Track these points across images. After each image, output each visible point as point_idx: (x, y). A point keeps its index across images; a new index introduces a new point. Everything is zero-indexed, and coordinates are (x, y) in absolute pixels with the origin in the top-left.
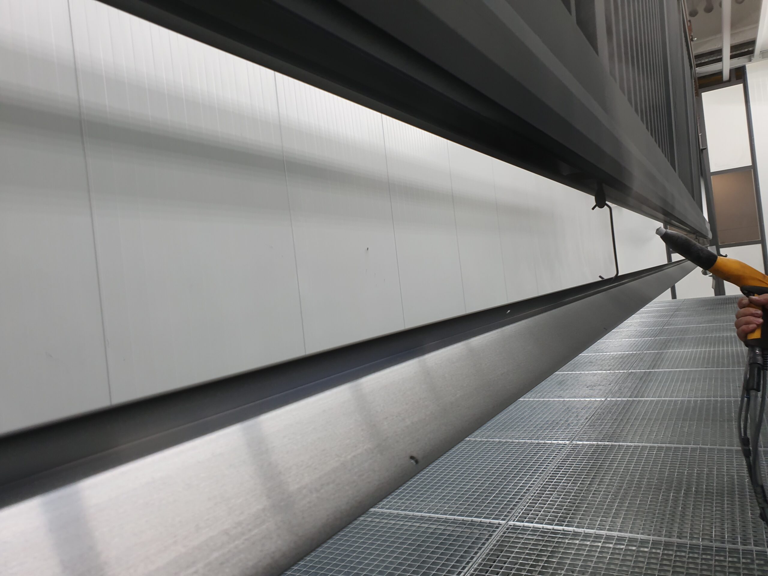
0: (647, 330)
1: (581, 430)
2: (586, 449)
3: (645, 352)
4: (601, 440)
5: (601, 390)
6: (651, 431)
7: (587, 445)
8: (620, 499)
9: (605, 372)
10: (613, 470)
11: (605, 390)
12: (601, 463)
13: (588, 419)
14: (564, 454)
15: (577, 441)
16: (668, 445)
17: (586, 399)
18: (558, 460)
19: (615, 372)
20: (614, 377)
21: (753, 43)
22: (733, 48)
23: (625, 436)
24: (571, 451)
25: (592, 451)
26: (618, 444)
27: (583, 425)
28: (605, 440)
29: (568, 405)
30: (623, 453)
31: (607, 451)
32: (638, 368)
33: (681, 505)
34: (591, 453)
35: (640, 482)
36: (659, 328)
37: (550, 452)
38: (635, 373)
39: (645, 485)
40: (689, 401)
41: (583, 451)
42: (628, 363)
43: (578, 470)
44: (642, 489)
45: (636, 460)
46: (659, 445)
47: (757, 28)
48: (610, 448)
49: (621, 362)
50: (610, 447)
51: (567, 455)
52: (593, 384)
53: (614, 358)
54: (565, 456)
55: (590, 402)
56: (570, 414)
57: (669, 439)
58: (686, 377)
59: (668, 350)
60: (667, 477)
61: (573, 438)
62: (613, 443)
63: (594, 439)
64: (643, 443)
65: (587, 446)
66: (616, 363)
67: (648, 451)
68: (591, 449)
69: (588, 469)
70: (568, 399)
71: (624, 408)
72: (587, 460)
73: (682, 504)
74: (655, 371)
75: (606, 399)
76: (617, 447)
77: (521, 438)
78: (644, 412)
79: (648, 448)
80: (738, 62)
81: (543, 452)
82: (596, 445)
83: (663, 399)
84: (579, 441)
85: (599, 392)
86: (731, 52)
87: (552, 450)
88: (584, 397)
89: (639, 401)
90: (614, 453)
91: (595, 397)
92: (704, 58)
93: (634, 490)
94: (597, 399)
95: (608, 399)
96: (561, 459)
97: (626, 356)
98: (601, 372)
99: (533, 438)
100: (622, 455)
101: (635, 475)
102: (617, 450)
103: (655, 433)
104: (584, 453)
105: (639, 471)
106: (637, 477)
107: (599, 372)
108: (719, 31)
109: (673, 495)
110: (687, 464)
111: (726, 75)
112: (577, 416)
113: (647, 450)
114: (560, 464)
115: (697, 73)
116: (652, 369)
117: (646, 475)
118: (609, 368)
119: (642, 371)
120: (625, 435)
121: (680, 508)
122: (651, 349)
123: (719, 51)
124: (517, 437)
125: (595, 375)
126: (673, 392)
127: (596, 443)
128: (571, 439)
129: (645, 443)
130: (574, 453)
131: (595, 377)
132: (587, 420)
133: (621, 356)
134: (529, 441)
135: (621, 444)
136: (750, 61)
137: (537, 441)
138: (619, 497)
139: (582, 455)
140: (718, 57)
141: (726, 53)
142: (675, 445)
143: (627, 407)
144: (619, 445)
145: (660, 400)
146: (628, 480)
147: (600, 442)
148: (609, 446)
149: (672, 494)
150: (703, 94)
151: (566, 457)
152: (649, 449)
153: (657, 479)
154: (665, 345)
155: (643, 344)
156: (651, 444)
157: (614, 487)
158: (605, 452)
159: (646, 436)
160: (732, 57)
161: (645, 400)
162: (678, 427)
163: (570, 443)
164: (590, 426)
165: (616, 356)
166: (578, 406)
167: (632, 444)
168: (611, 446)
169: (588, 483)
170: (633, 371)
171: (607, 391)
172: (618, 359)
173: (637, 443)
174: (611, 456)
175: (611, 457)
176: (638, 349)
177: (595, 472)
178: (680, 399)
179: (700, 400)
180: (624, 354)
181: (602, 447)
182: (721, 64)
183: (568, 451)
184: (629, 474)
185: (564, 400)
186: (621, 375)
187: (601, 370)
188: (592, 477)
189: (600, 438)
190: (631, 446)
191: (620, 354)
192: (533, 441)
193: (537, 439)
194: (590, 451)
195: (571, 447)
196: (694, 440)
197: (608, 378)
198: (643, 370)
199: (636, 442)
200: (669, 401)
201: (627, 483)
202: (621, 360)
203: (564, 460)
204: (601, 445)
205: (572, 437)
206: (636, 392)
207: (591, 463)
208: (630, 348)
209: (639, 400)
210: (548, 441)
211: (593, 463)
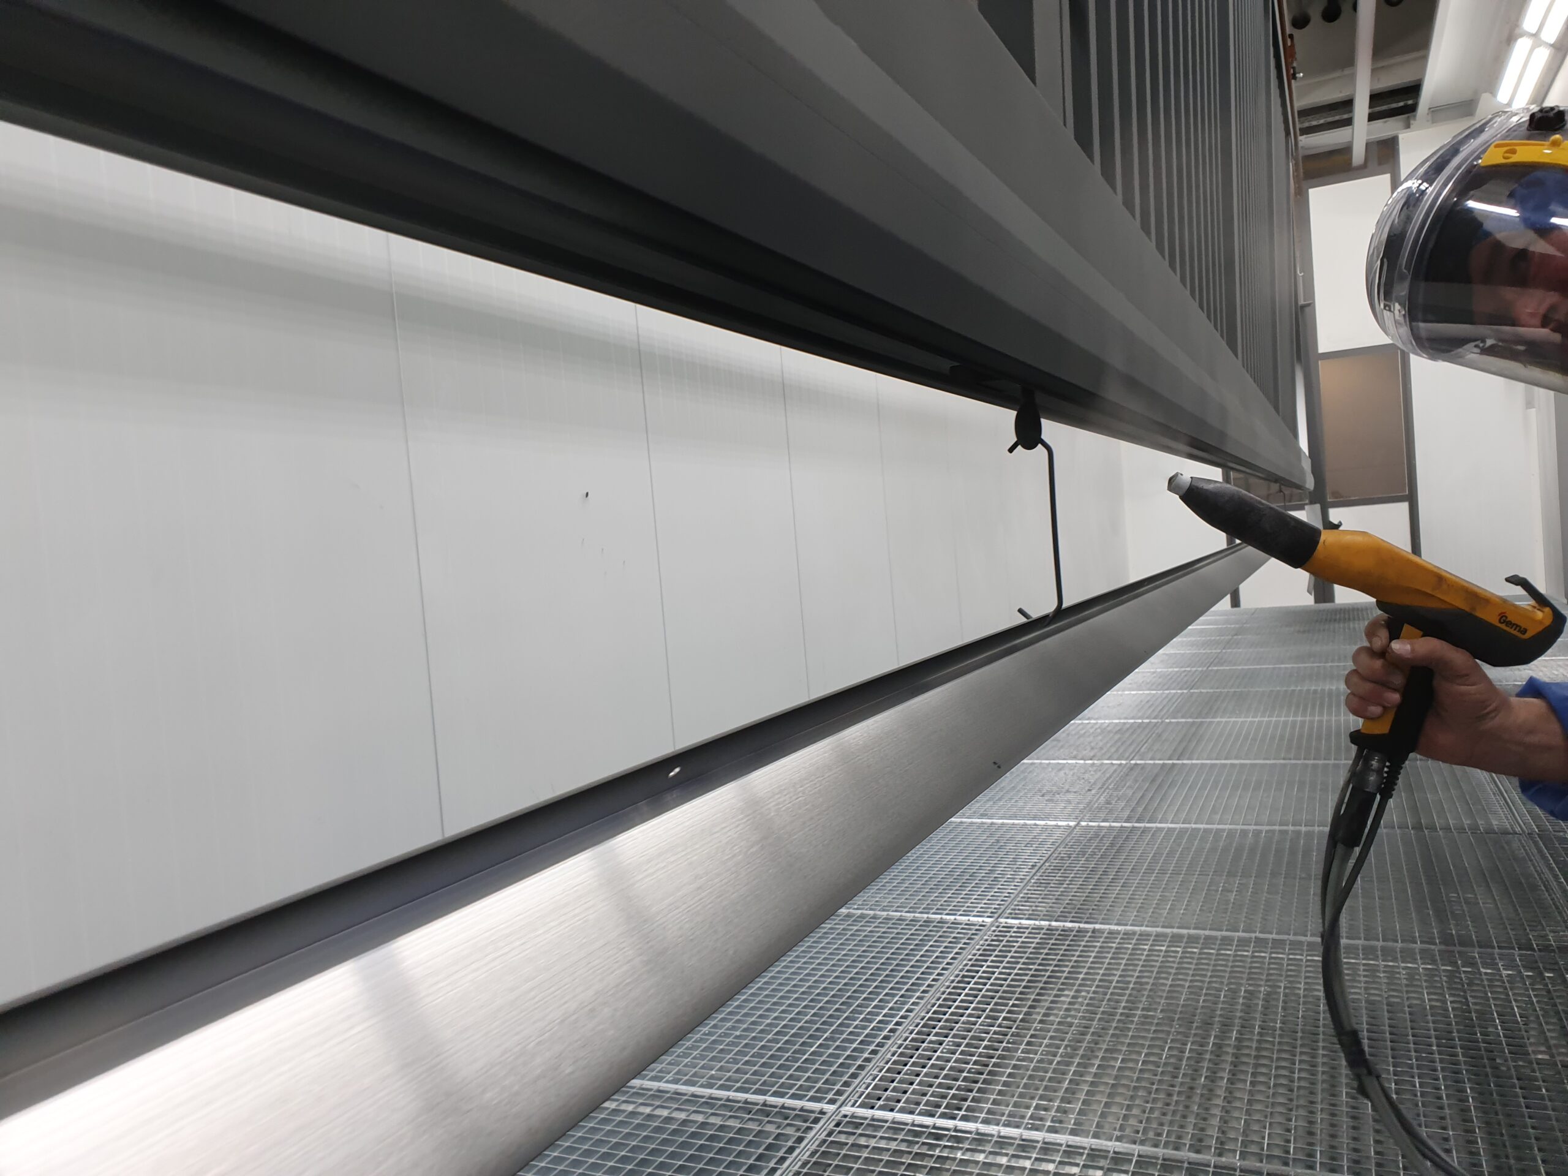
0: (1177, 672)
1: (1020, 892)
2: (1026, 938)
3: (1167, 721)
4: (1059, 916)
5: (1069, 802)
6: (1163, 899)
7: (1027, 928)
8: (1083, 1057)
9: (1082, 762)
10: (1075, 988)
11: (1078, 803)
12: (1053, 971)
13: (1037, 868)
14: (978, 947)
15: (1008, 918)
16: (1192, 932)
17: (1038, 822)
18: (965, 962)
19: (1102, 764)
20: (1099, 774)
21: (1414, 90)
22: (1375, 98)
23: (1108, 910)
24: (992, 940)
25: (1038, 943)
26: (1091, 926)
27: (1025, 881)
28: (1066, 917)
29: (999, 834)
30: (1101, 947)
31: (1067, 943)
32: (1150, 755)
33: (1204, 1072)
34: (1034, 948)
35: (1128, 1016)
36: (1200, 669)
37: (950, 942)
38: (1143, 767)
39: (1137, 1024)
40: (1244, 833)
41: (1017, 942)
42: (1131, 745)
43: (1001, 985)
44: (1130, 1034)
45: (1125, 965)
46: (1175, 930)
47: (1425, 58)
48: (1074, 936)
49: (1116, 742)
50: (1074, 933)
51: (985, 950)
52: (1055, 789)
53: (1104, 730)
54: (981, 952)
55: (1045, 828)
56: (1001, 854)
57: (1196, 917)
58: (1244, 777)
59: (1213, 718)
60: (1183, 1006)
61: (1000, 911)
62: (1082, 925)
63: (1044, 915)
64: (1142, 926)
65: (1027, 931)
66: (1107, 742)
67: (1151, 945)
68: (1036, 938)
69: (1024, 984)
70: (1000, 821)
71: (1112, 845)
72: (1024, 963)
73: (1208, 1068)
74: (1183, 764)
75: (1078, 823)
76: (1089, 934)
77: (894, 909)
78: (1151, 855)
79: (1152, 938)
80: (1385, 128)
81: (935, 941)
82: (1048, 930)
83: (1194, 826)
84: (1013, 918)
85: (1065, 807)
86: (1370, 107)
87: (954, 938)
88: (1034, 818)
89: (1145, 831)
90: (1081, 948)
91: (1056, 818)
92: (1318, 116)
93: (1113, 1035)
94: (1060, 823)
95: (1083, 824)
96: (970, 960)
97: (1128, 729)
98: (1074, 762)
99: (919, 908)
100: (1098, 952)
101: (1118, 1001)
102: (1087, 941)
103: (1170, 903)
104: (1019, 947)
105: (1128, 992)
106: (1123, 1004)
107: (1070, 762)
108: (1348, 61)
109: (1190, 1049)
110: (1227, 975)
111: (1358, 154)
112: (1015, 860)
113: (1150, 943)
114: (968, 971)
115: (1302, 147)
116: (1178, 759)
117: (1141, 1002)
118: (1092, 754)
119: (1157, 762)
120: (1108, 907)
121: (1203, 1079)
122: (1180, 715)
123: (1348, 104)
124: (885, 904)
125: (1060, 770)
126: (1214, 811)
127: (1047, 923)
128: (996, 914)
129: (1147, 926)
130: (998, 946)
131: (1062, 773)
132: (1034, 871)
133: (1118, 728)
134: (908, 915)
135: (1097, 926)
136: (1408, 126)
137: (925, 916)
138: (1081, 1052)
139: (1016, 952)
140: (1346, 116)
141: (1361, 108)
142: (1207, 933)
143: (1119, 842)
144: (1094, 931)
145: (1187, 829)
146: (1103, 1013)
147: (1056, 921)
148: (1072, 931)
149: (1189, 1046)
150: (1311, 191)
151: (980, 955)
152: (1154, 941)
153: (1162, 1011)
154: (1209, 706)
155: (1165, 702)
156: (1159, 930)
157: (1073, 1028)
158: (1064, 945)
159: (1151, 910)
160: (1372, 118)
161: (1157, 828)
162: (1217, 891)
163: (993, 922)
164: (1039, 883)
165: (1109, 729)
166: (1019, 838)
167: (1120, 928)
168: (1077, 931)
169: (1021, 1017)
170: (1139, 762)
171: (1081, 806)
172: (1111, 735)
173: (1131, 925)
174: (1073, 956)
175: (1075, 958)
176: (1155, 714)
177: (1038, 991)
178: (1227, 827)
179: (1267, 832)
180: (1124, 723)
181: (1058, 933)
182: (1351, 130)
183: (986, 940)
184: (1108, 997)
185: (992, 824)
186: (1115, 771)
187: (1075, 758)
188: (1029, 1003)
189: (1055, 912)
190: (1118, 932)
191: (1117, 724)
192: (917, 915)
193: (926, 910)
194: (1032, 943)
195: (994, 931)
196: (1245, 922)
197: (1086, 776)
198: (1160, 760)
199: (1130, 922)
200: (1205, 830)
201: (1100, 1019)
202: (1117, 737)
203: (977, 964)
204: (1057, 930)
205: (999, 909)
206: (1140, 809)
207: (1030, 970)
208: (1139, 711)
209: (1145, 827)
210: (948, 917)
211: (1036, 970)
